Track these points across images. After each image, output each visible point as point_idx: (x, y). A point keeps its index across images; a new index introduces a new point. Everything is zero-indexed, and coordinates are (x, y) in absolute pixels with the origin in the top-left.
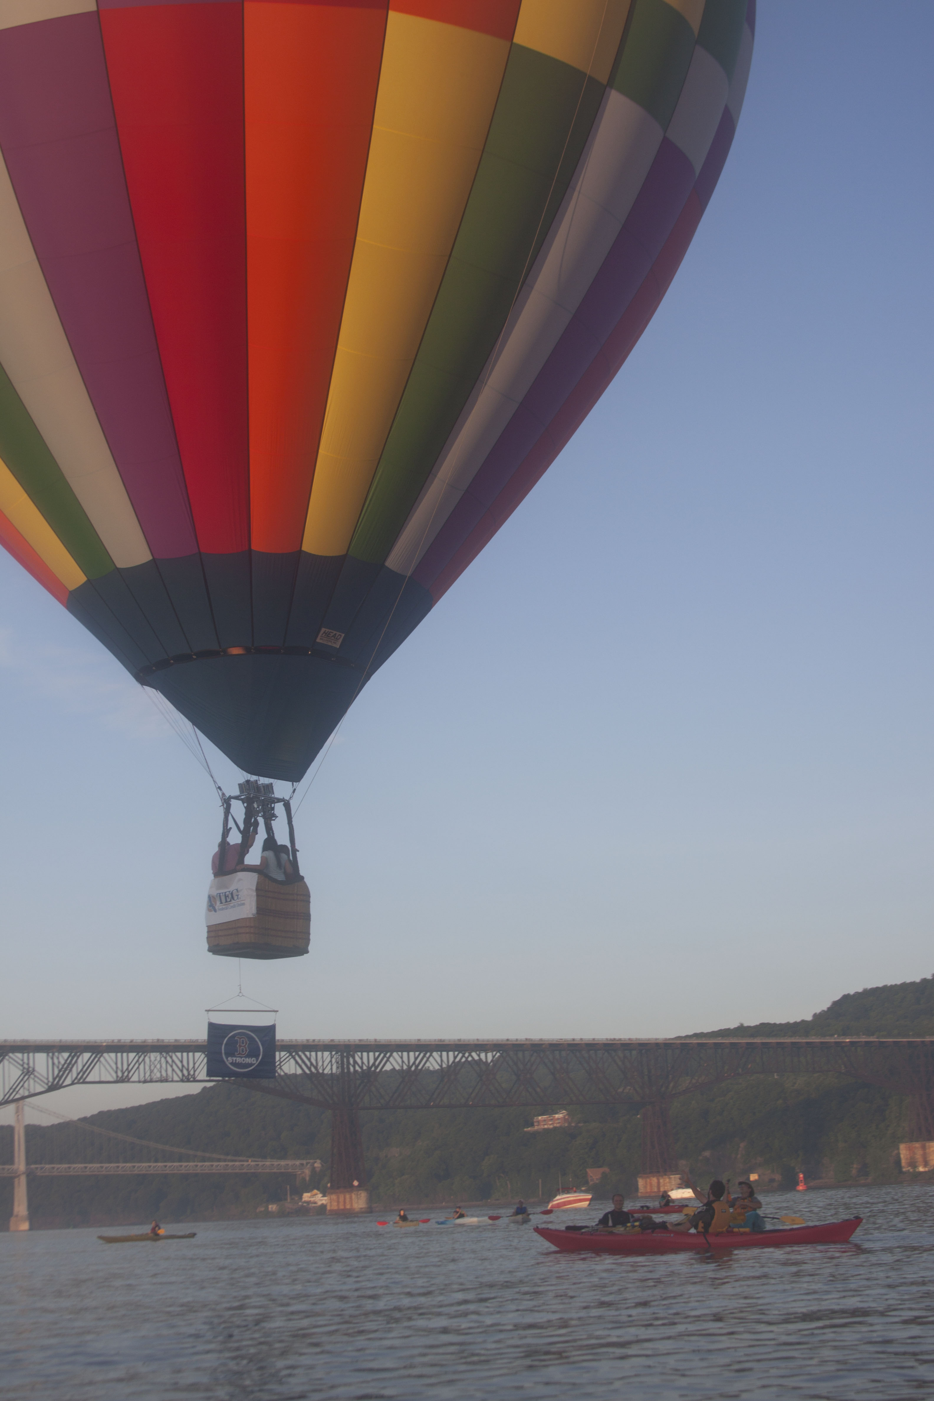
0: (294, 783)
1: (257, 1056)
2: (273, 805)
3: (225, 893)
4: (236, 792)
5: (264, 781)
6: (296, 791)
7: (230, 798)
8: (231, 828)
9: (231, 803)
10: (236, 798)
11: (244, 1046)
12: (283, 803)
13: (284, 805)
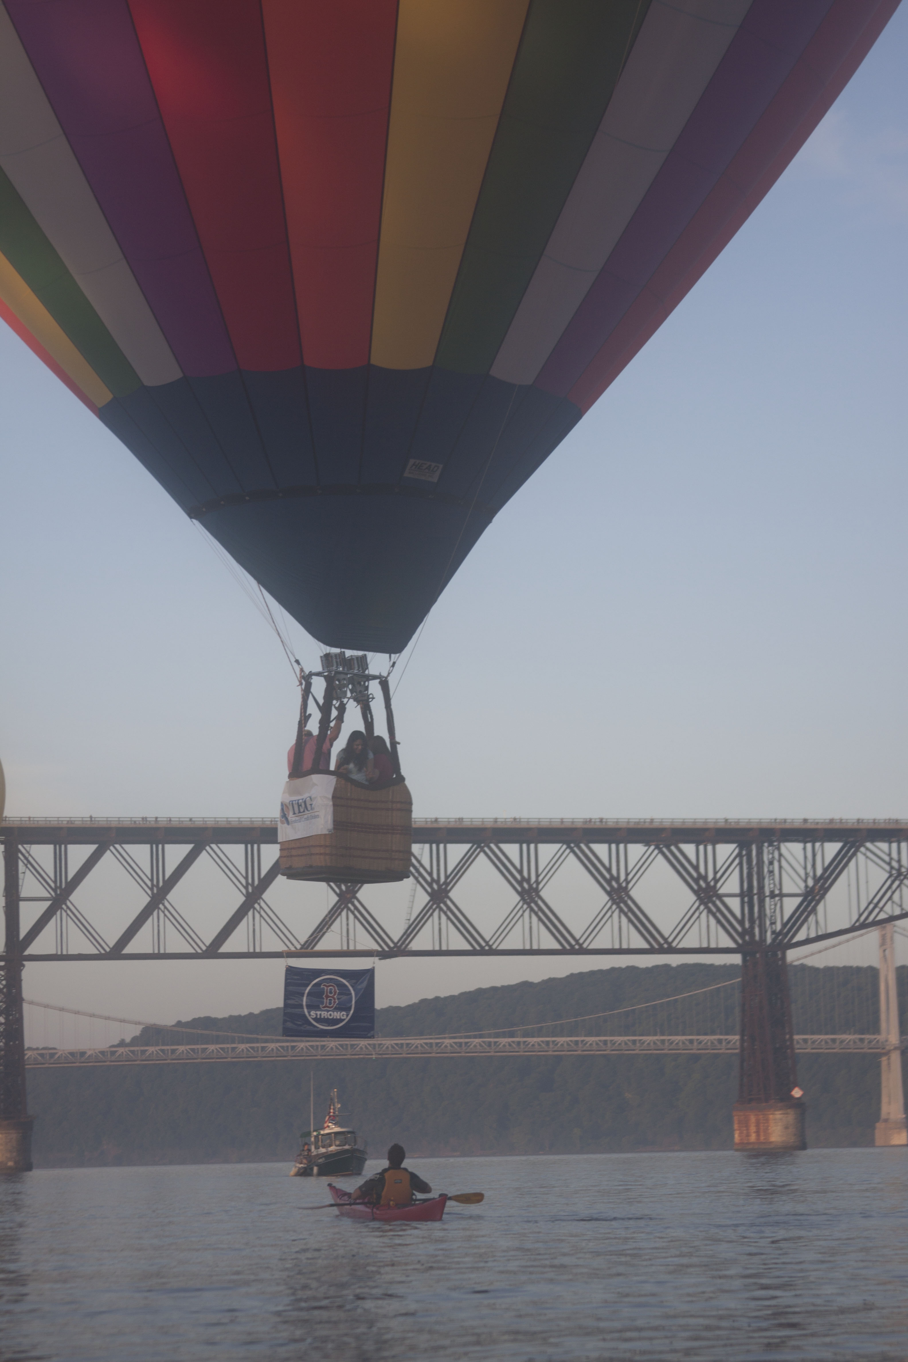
0: (393, 656)
1: (348, 1009)
2: (367, 684)
3: (298, 800)
4: (318, 667)
5: (349, 653)
6: (396, 665)
7: (311, 674)
8: (310, 715)
9: (312, 681)
10: (318, 674)
11: (332, 997)
12: (378, 680)
13: (380, 683)
